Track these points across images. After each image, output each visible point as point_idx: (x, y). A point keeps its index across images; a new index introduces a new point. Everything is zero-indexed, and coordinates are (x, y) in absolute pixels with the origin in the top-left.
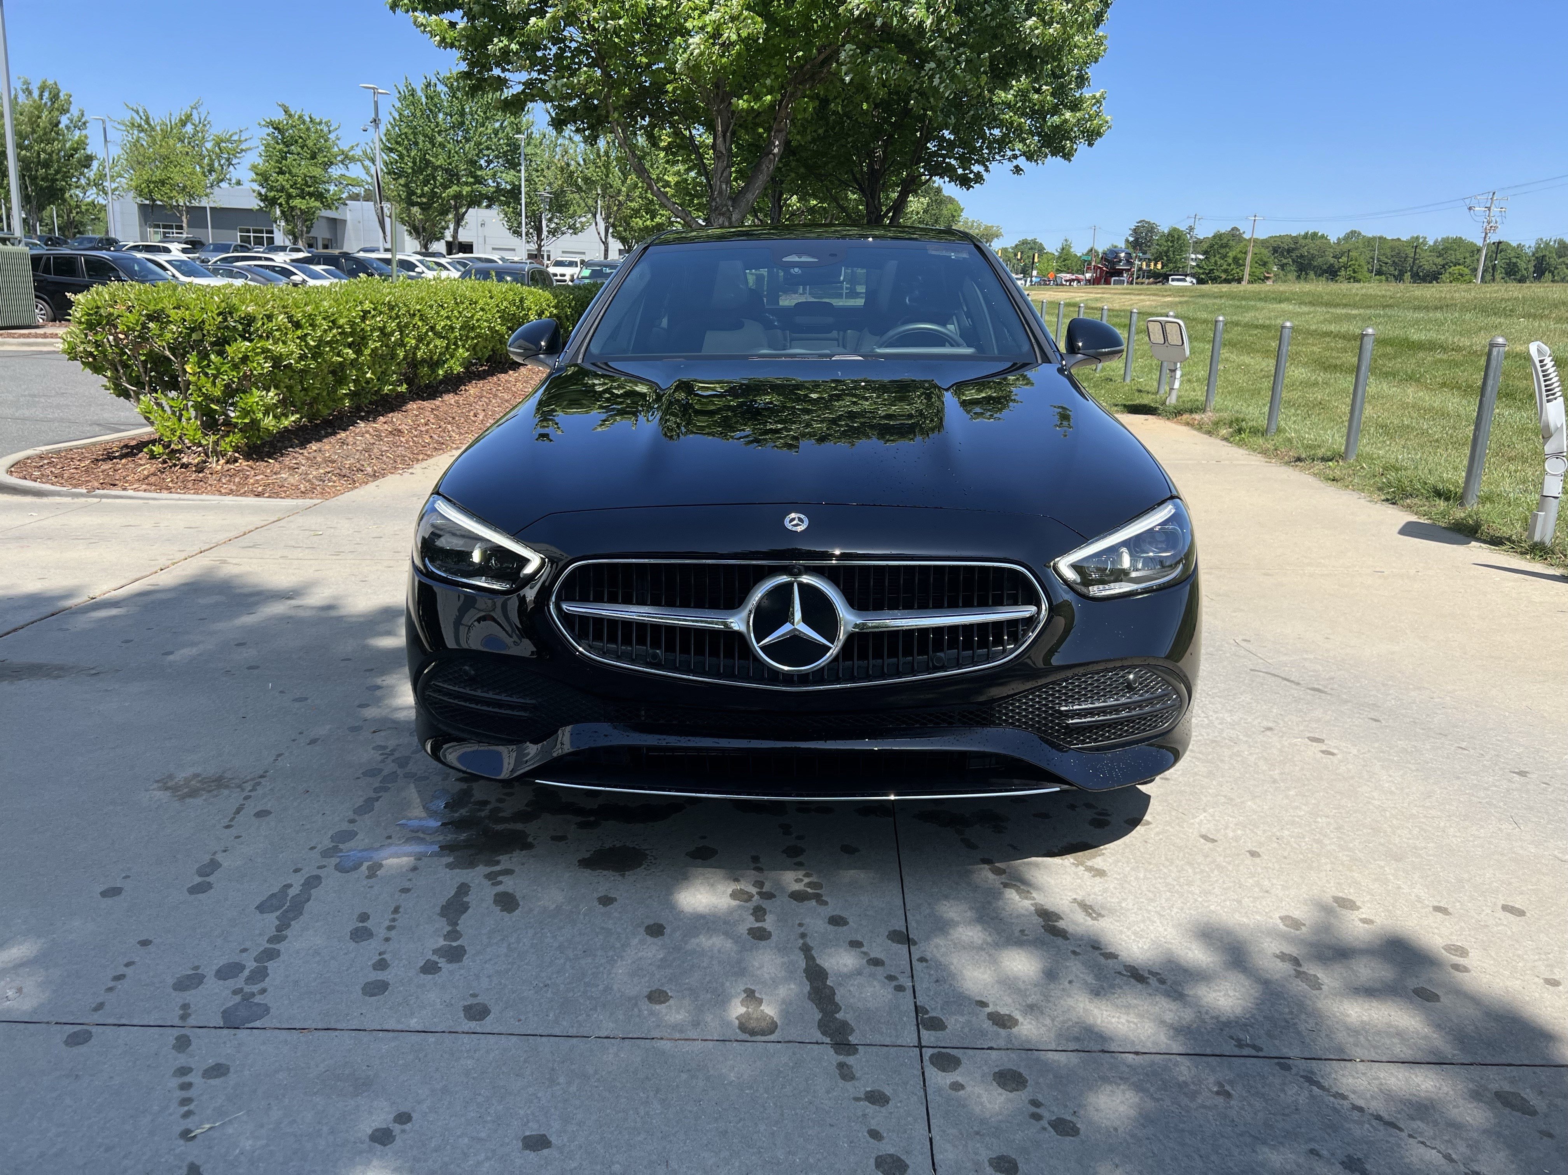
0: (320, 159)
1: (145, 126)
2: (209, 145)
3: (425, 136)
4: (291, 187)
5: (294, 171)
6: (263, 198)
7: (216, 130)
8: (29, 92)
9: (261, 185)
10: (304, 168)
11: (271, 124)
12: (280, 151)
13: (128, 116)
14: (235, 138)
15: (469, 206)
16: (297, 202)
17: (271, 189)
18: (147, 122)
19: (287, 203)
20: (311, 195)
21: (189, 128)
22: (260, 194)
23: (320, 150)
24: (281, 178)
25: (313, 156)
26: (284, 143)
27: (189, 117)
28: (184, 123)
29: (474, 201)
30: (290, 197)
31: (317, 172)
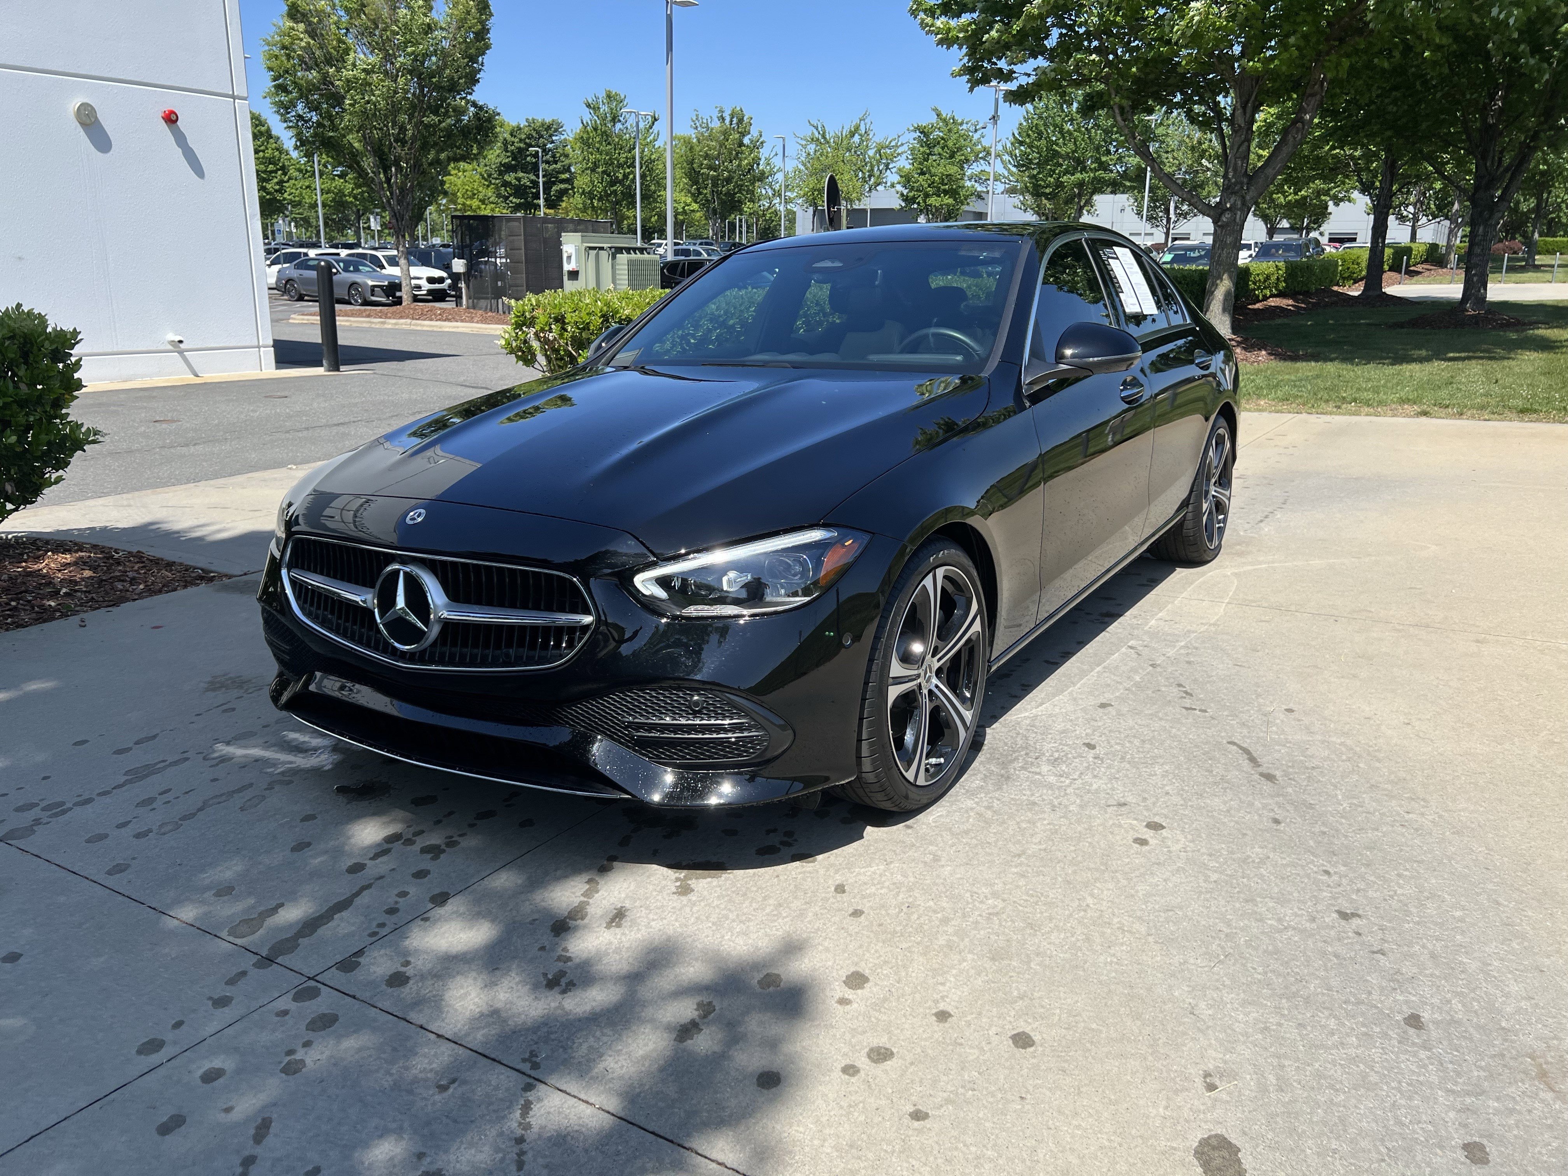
0: (958, 157)
1: (821, 140)
2: (871, 153)
3: (1055, 126)
4: (929, 186)
5: (933, 170)
6: (905, 199)
7: (877, 137)
8: (723, 119)
9: (905, 187)
10: (942, 168)
11: (918, 129)
12: (924, 152)
13: (809, 131)
14: (893, 144)
15: (1093, 193)
16: (930, 201)
17: (912, 189)
18: (824, 137)
19: (925, 202)
20: (946, 192)
21: (857, 138)
22: (902, 195)
23: (960, 149)
24: (921, 178)
25: (952, 156)
26: (928, 145)
27: (857, 128)
28: (853, 136)
29: (1099, 187)
30: (927, 195)
31: (953, 170)
